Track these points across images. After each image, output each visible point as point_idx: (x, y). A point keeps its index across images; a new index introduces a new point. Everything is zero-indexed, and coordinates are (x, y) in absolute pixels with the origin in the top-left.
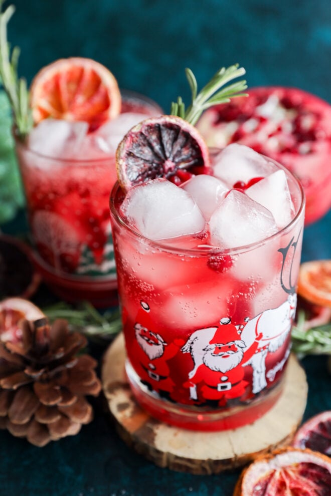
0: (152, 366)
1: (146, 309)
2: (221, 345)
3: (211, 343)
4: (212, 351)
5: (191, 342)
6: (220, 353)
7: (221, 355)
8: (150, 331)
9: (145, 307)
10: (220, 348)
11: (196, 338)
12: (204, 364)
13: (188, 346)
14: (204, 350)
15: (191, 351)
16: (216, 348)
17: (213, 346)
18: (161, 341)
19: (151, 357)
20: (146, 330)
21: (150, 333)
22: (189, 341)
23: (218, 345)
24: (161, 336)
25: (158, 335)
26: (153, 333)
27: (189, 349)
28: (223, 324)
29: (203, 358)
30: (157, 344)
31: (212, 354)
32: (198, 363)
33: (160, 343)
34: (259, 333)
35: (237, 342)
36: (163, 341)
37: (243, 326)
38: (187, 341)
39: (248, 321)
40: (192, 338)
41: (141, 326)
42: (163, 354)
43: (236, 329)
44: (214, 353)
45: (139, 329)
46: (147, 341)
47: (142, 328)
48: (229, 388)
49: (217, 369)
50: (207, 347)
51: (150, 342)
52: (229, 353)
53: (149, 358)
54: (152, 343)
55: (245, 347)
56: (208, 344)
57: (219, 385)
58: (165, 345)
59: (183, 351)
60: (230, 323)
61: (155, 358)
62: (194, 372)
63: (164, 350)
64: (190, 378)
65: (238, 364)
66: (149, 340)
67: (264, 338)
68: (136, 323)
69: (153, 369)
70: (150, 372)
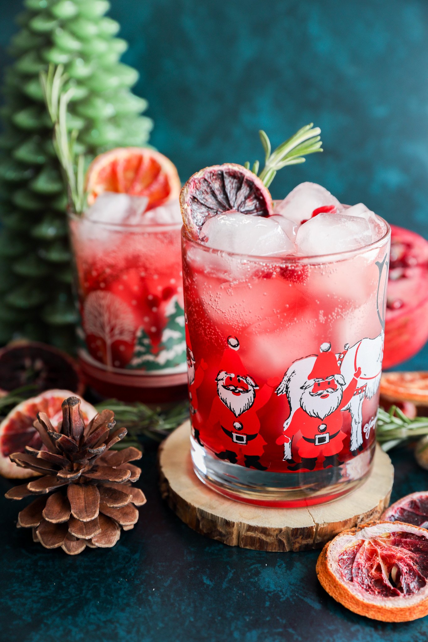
0: (237, 425)
1: (234, 346)
2: (321, 381)
3: (310, 377)
4: (310, 389)
6: (319, 392)
7: (320, 394)
8: (238, 376)
9: (233, 345)
10: (319, 384)
11: (294, 372)
12: (302, 407)
13: (283, 386)
14: (302, 388)
15: (287, 392)
16: (315, 384)
17: (312, 382)
18: (252, 385)
19: (237, 413)
20: (233, 375)
21: (238, 378)
22: (286, 378)
23: (317, 380)
24: (251, 378)
25: (248, 378)
26: (242, 378)
27: (285, 389)
28: (323, 351)
29: (301, 399)
30: (247, 391)
31: (310, 392)
32: (295, 406)
33: (250, 388)
34: (357, 367)
35: (337, 377)
36: (254, 384)
37: (342, 355)
38: (283, 378)
39: (347, 349)
40: (289, 373)
41: (225, 373)
42: (253, 403)
43: (336, 358)
44: (313, 392)
45: (222, 379)
46: (233, 391)
47: (227, 376)
48: (327, 440)
49: (314, 413)
50: (305, 383)
51: (237, 391)
52: (328, 392)
53: (235, 414)
54: (240, 391)
55: (344, 384)
56: (307, 380)
57: (317, 437)
58: (257, 390)
59: (277, 394)
60: (330, 350)
61: (244, 411)
62: (289, 421)
63: (254, 397)
64: (285, 429)
65: (337, 407)
66: (236, 389)
67: (362, 376)
68: (220, 372)
69: (239, 429)
70: (234, 435)
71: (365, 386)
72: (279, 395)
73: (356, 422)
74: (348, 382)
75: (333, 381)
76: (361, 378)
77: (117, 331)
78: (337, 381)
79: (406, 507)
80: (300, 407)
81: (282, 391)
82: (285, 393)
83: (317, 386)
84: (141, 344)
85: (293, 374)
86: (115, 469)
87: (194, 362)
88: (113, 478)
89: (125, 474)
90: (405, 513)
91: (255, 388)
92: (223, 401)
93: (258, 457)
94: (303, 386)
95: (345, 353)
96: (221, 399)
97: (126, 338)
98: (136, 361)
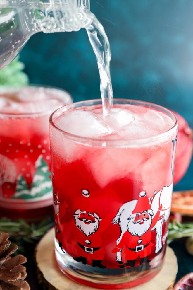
0: (88, 242)
1: (86, 195)
2: (139, 214)
3: (133, 213)
4: (133, 220)
5: (120, 214)
6: (139, 221)
7: (139, 222)
8: (89, 213)
9: (86, 193)
10: (139, 216)
11: (123, 210)
12: (128, 230)
13: (117, 218)
14: (128, 219)
15: (119, 222)
16: (136, 216)
17: (134, 215)
18: (97, 218)
19: (88, 235)
20: (85, 212)
21: (88, 214)
22: (119, 214)
23: (137, 214)
24: (97, 214)
25: (95, 214)
26: (91, 213)
27: (118, 220)
28: (142, 196)
29: (128, 225)
30: (94, 222)
31: (133, 221)
32: (124, 230)
33: (96, 220)
34: (160, 204)
35: (149, 211)
36: (98, 218)
37: (152, 198)
38: (117, 214)
39: (155, 194)
40: (120, 210)
41: (80, 211)
42: (98, 229)
43: (148, 200)
44: (135, 221)
45: (78, 214)
46: (85, 221)
47: (81, 212)
48: (143, 249)
49: (135, 234)
50: (130, 216)
51: (88, 222)
52: (143, 220)
53: (86, 235)
54: (89, 222)
55: (153, 215)
56: (131, 214)
57: (137, 247)
58: (100, 221)
59: (113, 223)
60: (145, 196)
61: (92, 234)
62: (120, 239)
63: (99, 225)
64: (117, 244)
65: (149, 228)
66: (87, 220)
67: (163, 208)
68: (76, 210)
69: (89, 244)
70: (86, 248)
71: (164, 214)
72: (114, 224)
73: (159, 236)
74: (155, 213)
75: (147, 213)
76: (162, 210)
77: (5, 177)
78: (149, 214)
79: (186, 283)
80: (127, 230)
81: (116, 221)
82: (118, 222)
83: (137, 218)
84: (21, 184)
85: (123, 211)
86: (11, 272)
87: (59, 203)
88: (11, 279)
89: (18, 275)
90: (187, 287)
91: (99, 220)
92: (78, 227)
93: (100, 261)
94: (129, 218)
95: (154, 197)
96: (77, 226)
97: (12, 180)
98: (17, 194)
